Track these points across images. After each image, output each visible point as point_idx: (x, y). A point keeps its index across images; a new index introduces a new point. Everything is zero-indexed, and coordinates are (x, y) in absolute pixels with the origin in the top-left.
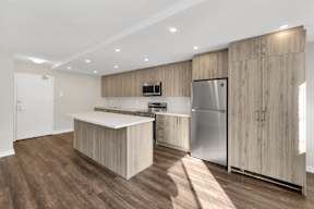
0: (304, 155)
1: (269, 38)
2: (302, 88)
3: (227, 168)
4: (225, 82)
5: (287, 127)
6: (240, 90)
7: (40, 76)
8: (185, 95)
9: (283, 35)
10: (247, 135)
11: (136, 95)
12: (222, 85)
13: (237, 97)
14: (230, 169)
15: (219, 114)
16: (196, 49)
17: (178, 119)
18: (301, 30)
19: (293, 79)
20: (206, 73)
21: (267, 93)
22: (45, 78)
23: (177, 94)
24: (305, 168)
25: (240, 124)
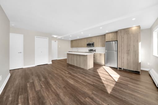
0: (140, 63)
1: (130, 29)
2: (140, 44)
3: (117, 68)
4: (117, 42)
5: (136, 55)
6: (121, 44)
7: (54, 41)
8: (103, 47)
9: (134, 28)
10: (124, 58)
11: (84, 47)
12: (116, 43)
13: (120, 46)
14: (118, 69)
15: (115, 52)
16: (107, 32)
17: (101, 54)
18: (139, 27)
19: (137, 41)
20: (110, 39)
21: (130, 45)
22: (55, 41)
23: (100, 46)
24: (140, 69)
25: (121, 55)
